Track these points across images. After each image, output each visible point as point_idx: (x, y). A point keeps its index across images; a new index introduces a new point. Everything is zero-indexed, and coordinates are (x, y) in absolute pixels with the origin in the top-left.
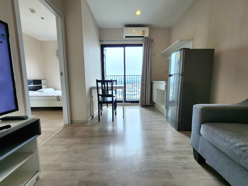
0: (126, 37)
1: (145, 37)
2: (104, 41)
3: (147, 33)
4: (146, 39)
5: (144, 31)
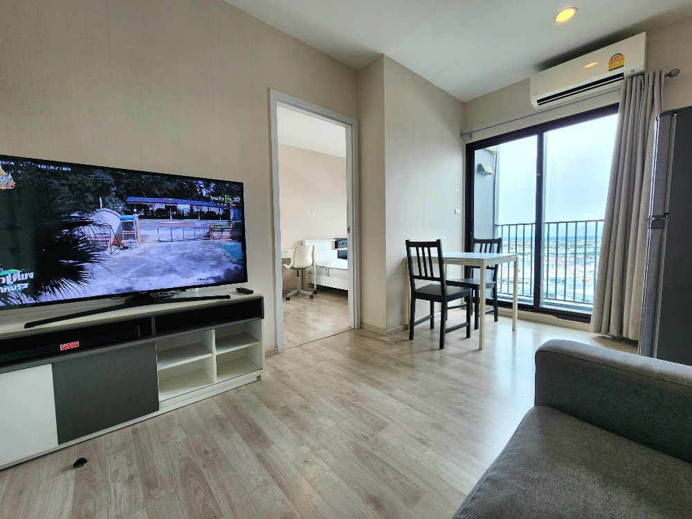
0: (538, 101)
1: (627, 74)
2: (474, 135)
3: (633, 56)
4: (634, 78)
5: (618, 57)
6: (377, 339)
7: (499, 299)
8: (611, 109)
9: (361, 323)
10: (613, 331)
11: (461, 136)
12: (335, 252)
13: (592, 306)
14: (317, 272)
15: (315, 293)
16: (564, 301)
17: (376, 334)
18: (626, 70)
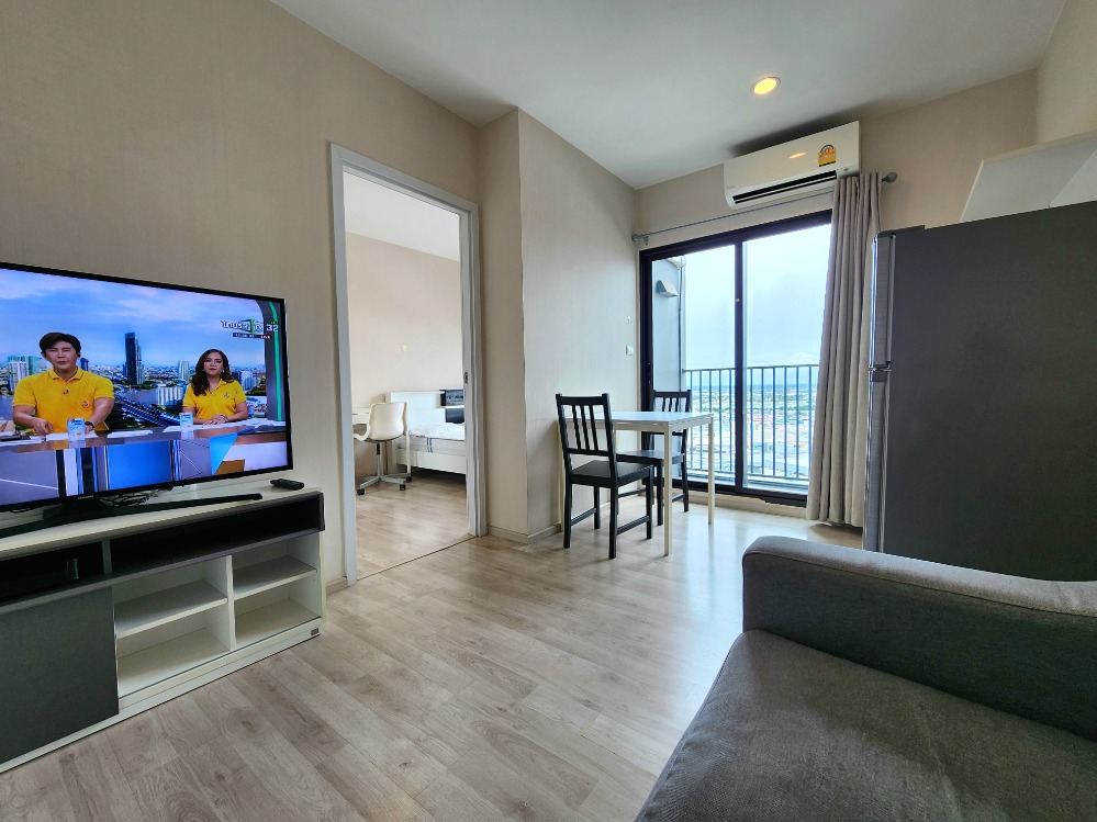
0: (735, 198)
1: (840, 173)
2: (650, 238)
3: (845, 151)
4: (848, 179)
5: (828, 150)
6: (514, 551)
7: (689, 479)
8: (821, 217)
9: (488, 525)
10: (834, 517)
11: (633, 239)
12: (442, 411)
13: (807, 483)
14: (410, 445)
15: (409, 480)
16: (774, 476)
17: (512, 543)
18: (839, 167)
